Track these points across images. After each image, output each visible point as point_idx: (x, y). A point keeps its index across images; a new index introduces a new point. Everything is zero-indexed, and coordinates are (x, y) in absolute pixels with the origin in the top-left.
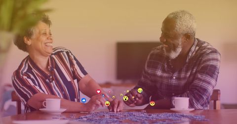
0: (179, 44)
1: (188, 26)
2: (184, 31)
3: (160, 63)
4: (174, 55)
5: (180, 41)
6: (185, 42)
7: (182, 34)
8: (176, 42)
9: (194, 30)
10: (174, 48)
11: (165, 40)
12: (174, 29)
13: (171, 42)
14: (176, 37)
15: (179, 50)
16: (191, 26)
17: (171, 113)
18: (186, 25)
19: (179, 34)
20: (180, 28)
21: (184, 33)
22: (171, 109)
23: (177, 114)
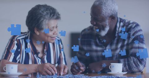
0: (106, 25)
1: (112, 9)
2: (109, 14)
3: (92, 40)
4: (103, 33)
5: (107, 22)
6: (111, 22)
7: (108, 16)
8: (104, 23)
9: (117, 11)
10: (103, 28)
11: (95, 23)
12: (101, 14)
13: (100, 24)
14: (103, 20)
15: (107, 29)
16: (114, 9)
17: (108, 76)
18: (110, 10)
19: (106, 17)
20: (106, 12)
21: (110, 15)
22: (108, 73)
23: (113, 76)
